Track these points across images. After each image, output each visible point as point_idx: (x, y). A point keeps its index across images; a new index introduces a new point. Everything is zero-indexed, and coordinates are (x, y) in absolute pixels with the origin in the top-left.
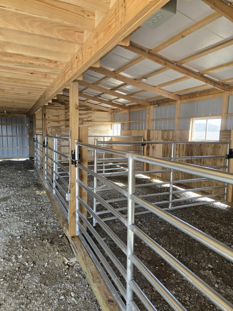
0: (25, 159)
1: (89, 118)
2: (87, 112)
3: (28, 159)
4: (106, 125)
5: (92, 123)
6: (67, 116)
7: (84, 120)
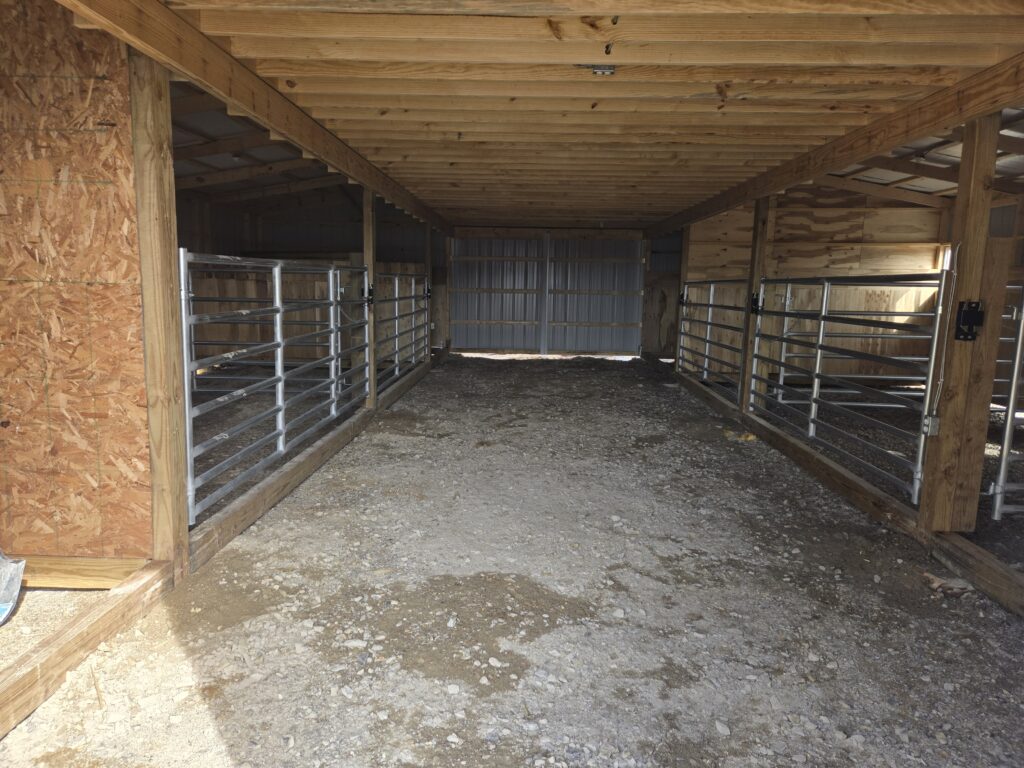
0: (627, 358)
1: (853, 232)
2: (851, 213)
3: (638, 357)
4: (914, 252)
5: (862, 250)
6: (779, 228)
7: (836, 238)
